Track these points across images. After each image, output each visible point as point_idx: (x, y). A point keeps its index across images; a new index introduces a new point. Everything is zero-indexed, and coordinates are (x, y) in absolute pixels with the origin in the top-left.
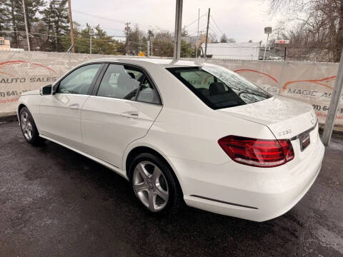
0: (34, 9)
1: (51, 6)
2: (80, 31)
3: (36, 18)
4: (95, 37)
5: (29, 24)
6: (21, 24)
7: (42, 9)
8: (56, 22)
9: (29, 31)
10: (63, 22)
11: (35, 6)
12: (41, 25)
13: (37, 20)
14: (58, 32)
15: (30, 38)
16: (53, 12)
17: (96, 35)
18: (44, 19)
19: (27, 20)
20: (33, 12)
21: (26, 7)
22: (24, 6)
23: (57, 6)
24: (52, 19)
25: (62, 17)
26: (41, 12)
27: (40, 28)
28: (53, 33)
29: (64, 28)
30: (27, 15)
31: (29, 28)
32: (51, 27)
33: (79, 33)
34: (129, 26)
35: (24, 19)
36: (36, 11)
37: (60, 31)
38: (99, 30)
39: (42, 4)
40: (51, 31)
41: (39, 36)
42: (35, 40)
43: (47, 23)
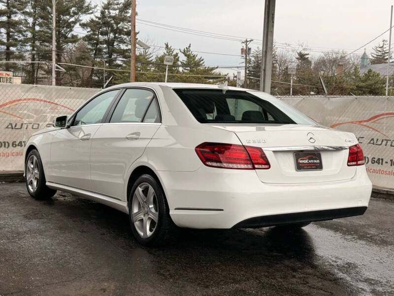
0: (72, 19)
1: (103, 13)
2: (153, 59)
3: (73, 36)
4: (181, 69)
5: (59, 48)
6: (46, 47)
7: (85, 18)
8: (110, 43)
9: (58, 60)
10: (122, 41)
11: (75, 14)
12: (81, 49)
13: (74, 39)
14: (111, 62)
15: (58, 73)
16: (106, 24)
17: (184, 65)
18: (88, 38)
19: (58, 41)
20: (70, 26)
21: (58, 16)
22: (54, 15)
23: (113, 13)
24: (102, 38)
25: (120, 31)
26: (83, 26)
27: (78, 54)
28: (101, 64)
29: (123, 53)
30: (59, 32)
31: (58, 55)
32: (99, 52)
33: (149, 63)
34: (250, 46)
35: (51, 38)
36: (75, 23)
37: (115, 59)
38: (188, 56)
39: (87, 10)
40: (98, 60)
41: (74, 69)
42: (68, 76)
43: (93, 45)
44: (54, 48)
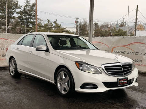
1: (24, 8)
2: (43, 25)
3: (13, 17)
4: (53, 28)
6: (3, 21)
8: (27, 19)
9: (8, 26)
10: (32, 19)
11: (14, 9)
12: (17, 21)
13: (14, 18)
14: (27, 26)
16: (26, 12)
17: (54, 27)
18: (19, 18)
19: (8, 19)
20: (12, 13)
21: (8, 10)
22: (6, 9)
23: (28, 8)
24: (24, 17)
25: (31, 15)
26: (17, 13)
27: (15, 23)
28: (24, 27)
29: (32, 23)
30: (8, 15)
31: (8, 24)
32: (23, 22)
33: (42, 26)
34: (78, 20)
35: (5, 17)
36: (14, 12)
37: (29, 25)
38: (56, 24)
39: (19, 7)
40: (23, 25)
41: (14, 28)
43: (21, 20)
44: (7, 21)
